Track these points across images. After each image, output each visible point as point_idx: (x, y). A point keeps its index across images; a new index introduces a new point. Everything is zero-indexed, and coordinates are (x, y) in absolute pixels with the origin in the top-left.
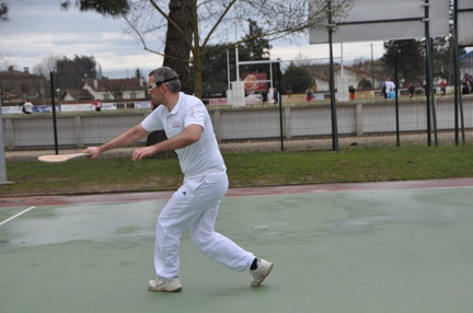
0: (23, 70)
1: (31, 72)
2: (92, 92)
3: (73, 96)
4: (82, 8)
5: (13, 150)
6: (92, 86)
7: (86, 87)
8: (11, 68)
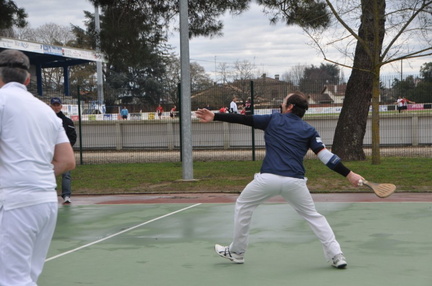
0: (274, 77)
1: (281, 79)
2: (332, 97)
3: (315, 100)
4: (289, 23)
5: (228, 150)
6: (333, 91)
7: (327, 92)
8: (264, 75)
